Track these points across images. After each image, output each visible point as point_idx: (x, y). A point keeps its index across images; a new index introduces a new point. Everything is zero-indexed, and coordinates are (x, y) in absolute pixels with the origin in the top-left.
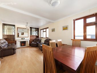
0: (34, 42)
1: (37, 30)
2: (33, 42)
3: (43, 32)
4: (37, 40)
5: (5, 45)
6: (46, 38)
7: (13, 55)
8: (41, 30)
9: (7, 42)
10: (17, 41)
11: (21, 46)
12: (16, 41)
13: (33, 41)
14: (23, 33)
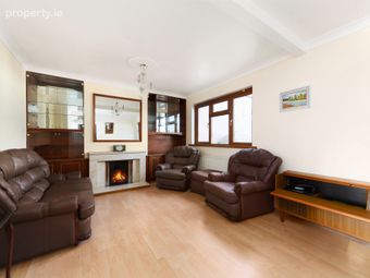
0: (168, 166)
1: (177, 108)
2: (163, 167)
3: (212, 115)
4: (183, 157)
5: (38, 181)
6: (232, 144)
7: (75, 245)
8: (197, 107)
9: (45, 162)
10: (91, 158)
11: (112, 183)
12: (88, 160)
13: (163, 160)
14: (112, 125)
